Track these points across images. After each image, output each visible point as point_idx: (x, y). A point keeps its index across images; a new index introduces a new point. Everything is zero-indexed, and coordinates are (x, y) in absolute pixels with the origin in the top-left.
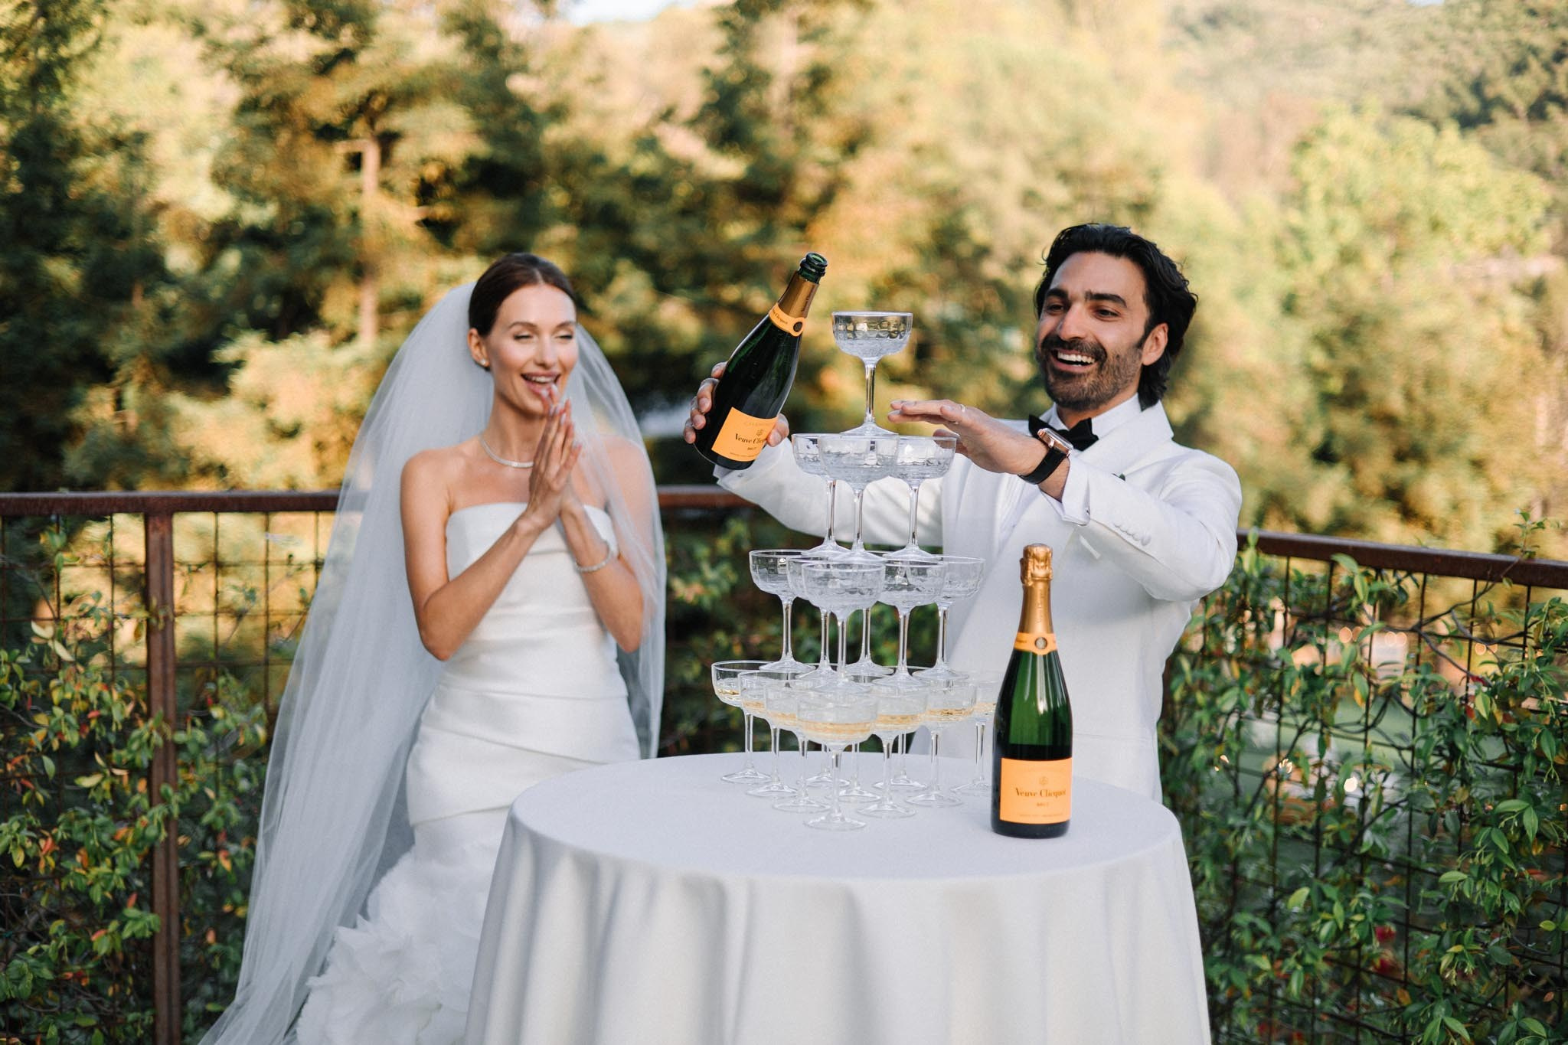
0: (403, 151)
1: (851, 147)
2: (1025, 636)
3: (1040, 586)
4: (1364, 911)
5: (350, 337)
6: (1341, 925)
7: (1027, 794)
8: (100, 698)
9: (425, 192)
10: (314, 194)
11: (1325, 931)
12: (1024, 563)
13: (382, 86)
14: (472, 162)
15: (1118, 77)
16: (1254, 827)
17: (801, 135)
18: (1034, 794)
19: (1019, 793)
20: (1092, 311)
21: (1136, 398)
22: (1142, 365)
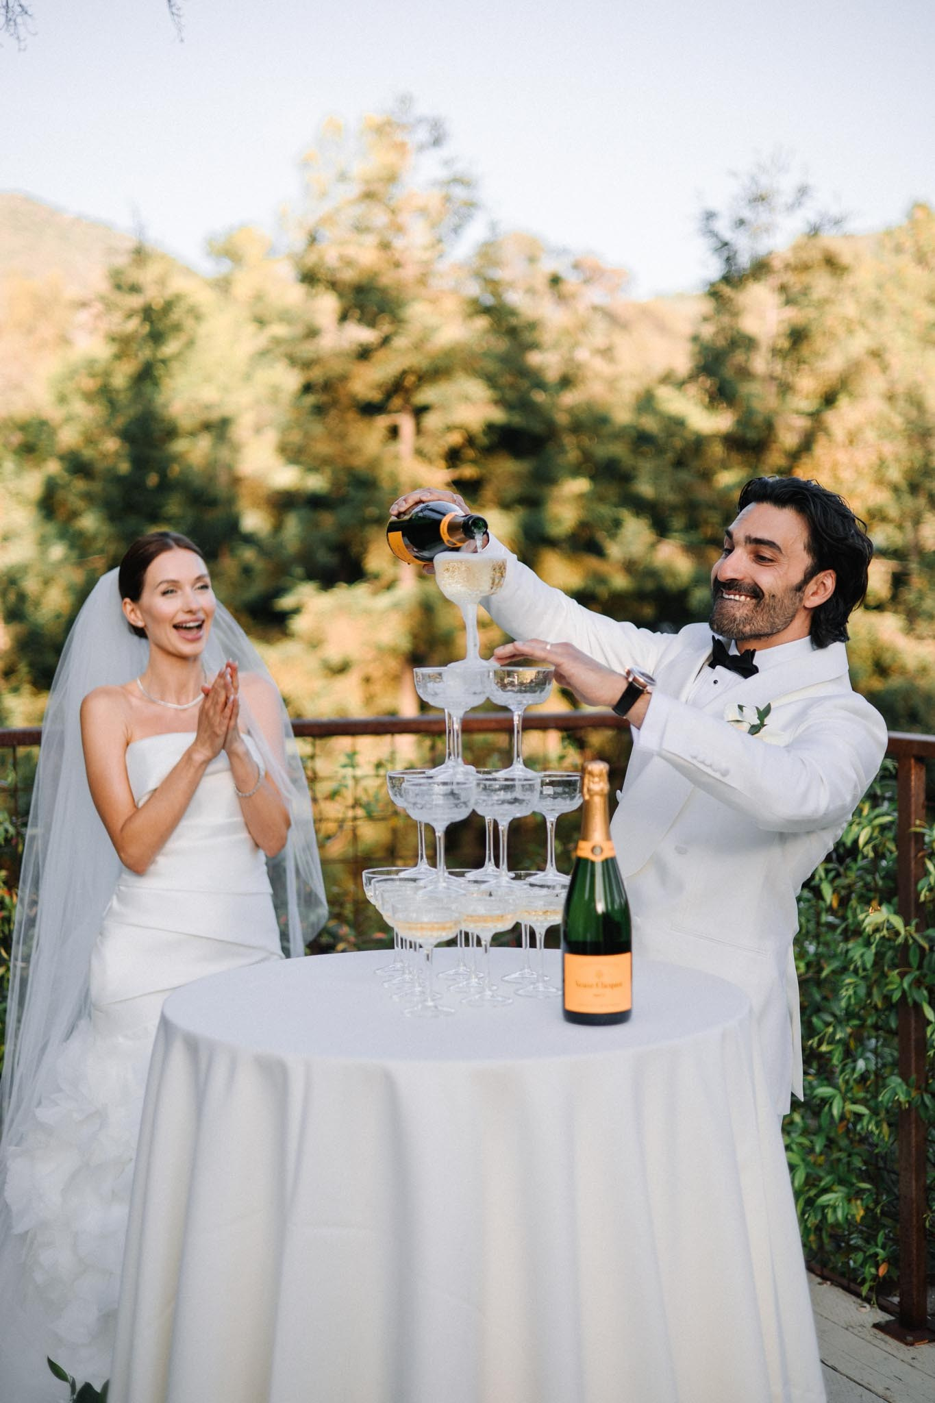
0: (432, 421)
1: (829, 399)
2: (583, 844)
3: (596, 800)
5: (390, 586)
7: (585, 986)
9: (453, 457)
10: (358, 462)
13: (410, 368)
14: (490, 428)
17: (785, 388)
18: (591, 986)
19: (578, 985)
20: (752, 556)
21: (808, 638)
22: (805, 608)
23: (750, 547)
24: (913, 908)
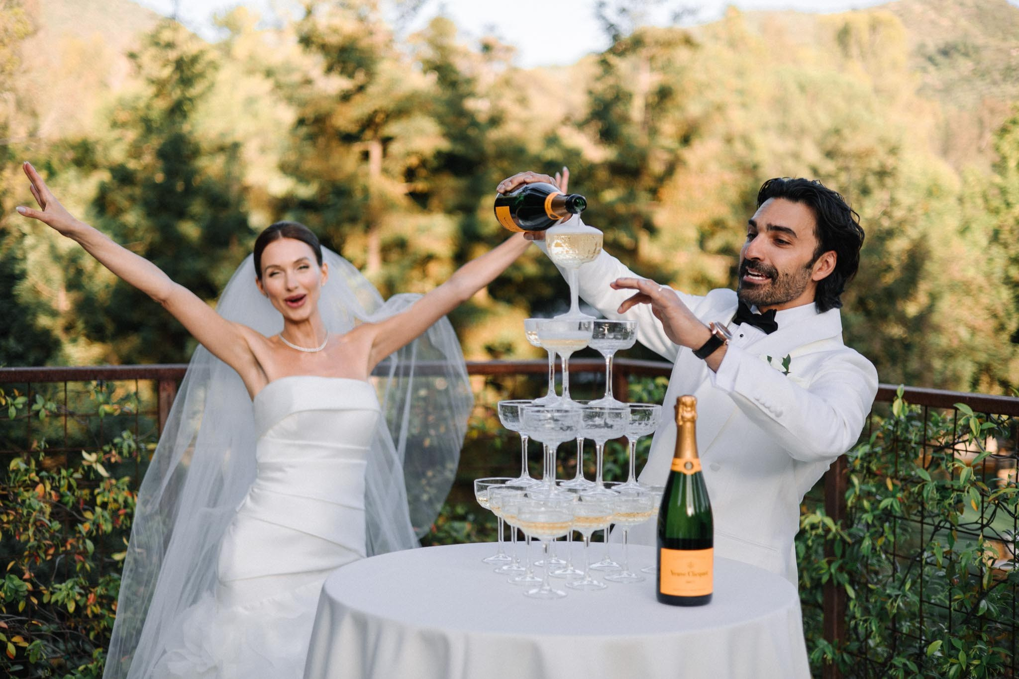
0: (395, 148)
1: (686, 140)
2: (678, 461)
3: (688, 425)
4: (980, 658)
6: (964, 668)
7: (679, 575)
8: (126, 501)
9: (410, 174)
10: (340, 176)
11: (952, 672)
12: (676, 408)
13: (381, 108)
14: (439, 154)
15: (877, 91)
16: (905, 595)
17: (653, 132)
18: (684, 575)
19: (673, 573)
20: (772, 240)
21: (814, 304)
22: (813, 281)
23: (771, 232)
24: (837, 512)
